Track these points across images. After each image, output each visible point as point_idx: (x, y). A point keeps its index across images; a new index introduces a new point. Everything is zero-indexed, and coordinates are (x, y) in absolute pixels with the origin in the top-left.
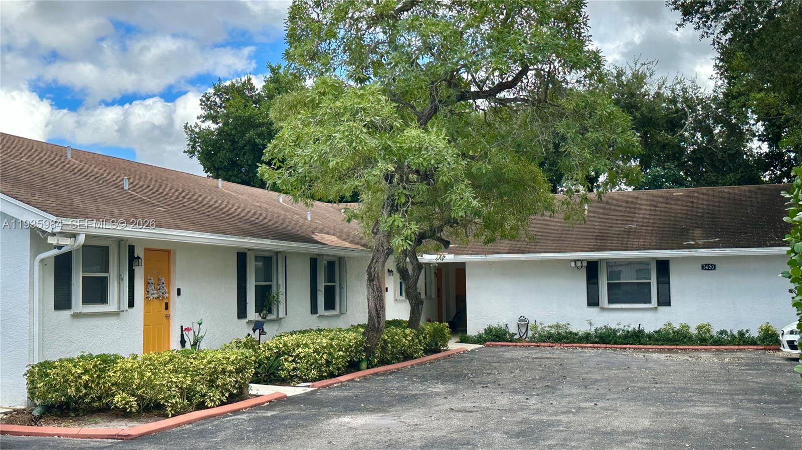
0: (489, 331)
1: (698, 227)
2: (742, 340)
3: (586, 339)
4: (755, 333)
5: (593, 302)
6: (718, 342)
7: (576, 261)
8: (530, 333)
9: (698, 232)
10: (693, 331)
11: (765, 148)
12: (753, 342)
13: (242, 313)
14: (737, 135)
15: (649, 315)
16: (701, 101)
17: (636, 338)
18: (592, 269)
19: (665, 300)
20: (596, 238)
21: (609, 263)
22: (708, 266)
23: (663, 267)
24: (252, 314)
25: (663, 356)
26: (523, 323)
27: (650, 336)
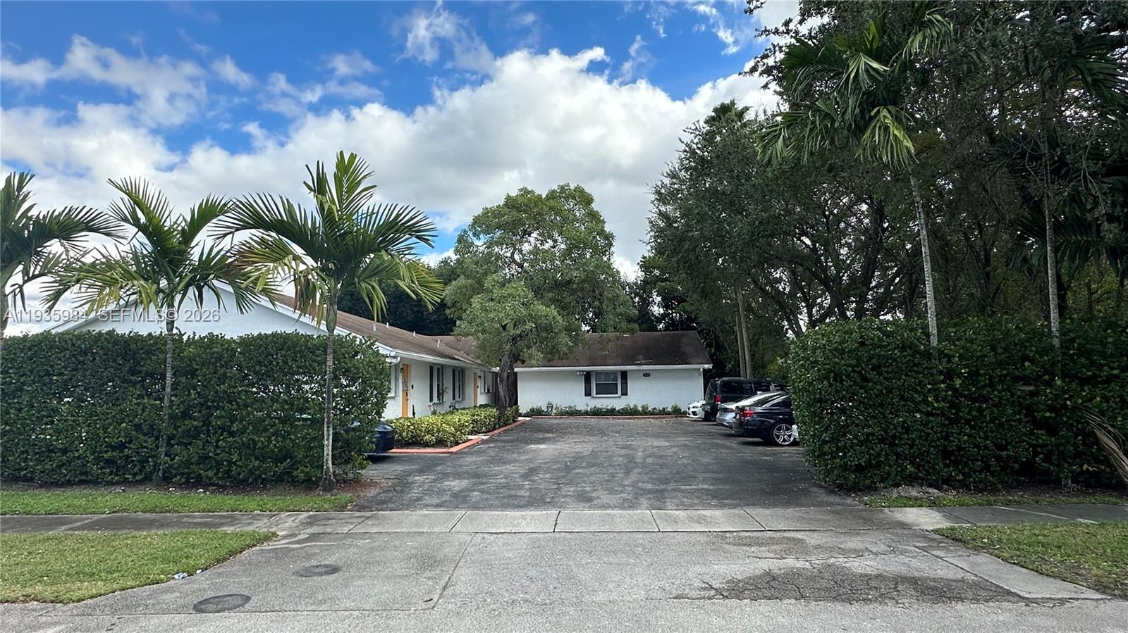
0: (532, 410)
1: (638, 354)
2: (663, 413)
3: (586, 413)
4: (670, 409)
5: (588, 393)
6: (653, 414)
7: (580, 371)
8: (554, 411)
9: (640, 357)
10: (640, 409)
11: (662, 311)
12: (669, 413)
13: (431, 400)
14: (646, 303)
15: (617, 400)
16: (628, 284)
17: (612, 412)
18: (588, 377)
19: (625, 393)
20: (589, 359)
21: (597, 373)
22: (647, 375)
23: (624, 375)
24: (435, 400)
25: (643, 421)
26: (550, 406)
27: (619, 411)
